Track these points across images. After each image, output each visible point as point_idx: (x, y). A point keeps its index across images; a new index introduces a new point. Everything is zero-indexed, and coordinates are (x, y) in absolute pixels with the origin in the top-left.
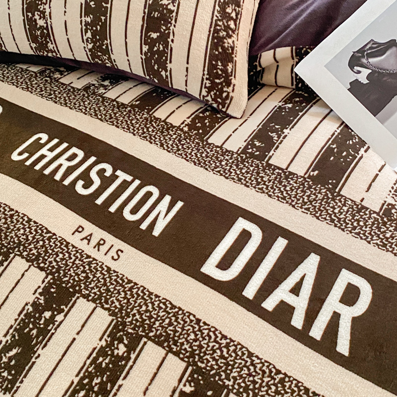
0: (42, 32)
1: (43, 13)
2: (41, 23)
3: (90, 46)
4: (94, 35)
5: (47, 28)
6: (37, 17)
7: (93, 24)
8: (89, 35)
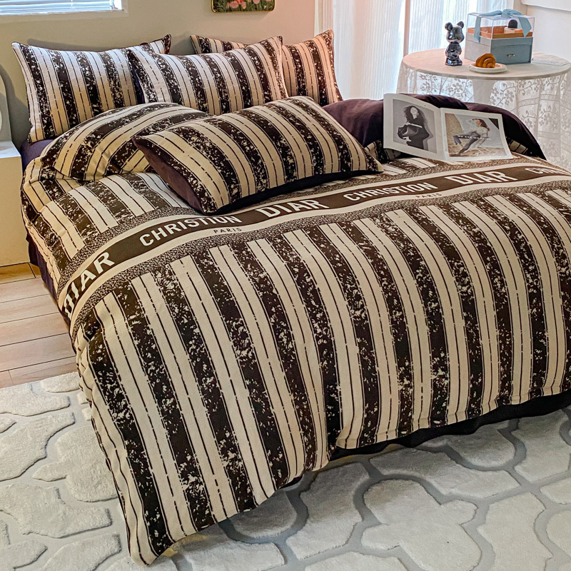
0: (292, 167)
1: (291, 155)
2: (291, 161)
3: (315, 164)
4: (316, 157)
5: (294, 164)
6: (288, 159)
7: (315, 151)
8: (314, 158)
